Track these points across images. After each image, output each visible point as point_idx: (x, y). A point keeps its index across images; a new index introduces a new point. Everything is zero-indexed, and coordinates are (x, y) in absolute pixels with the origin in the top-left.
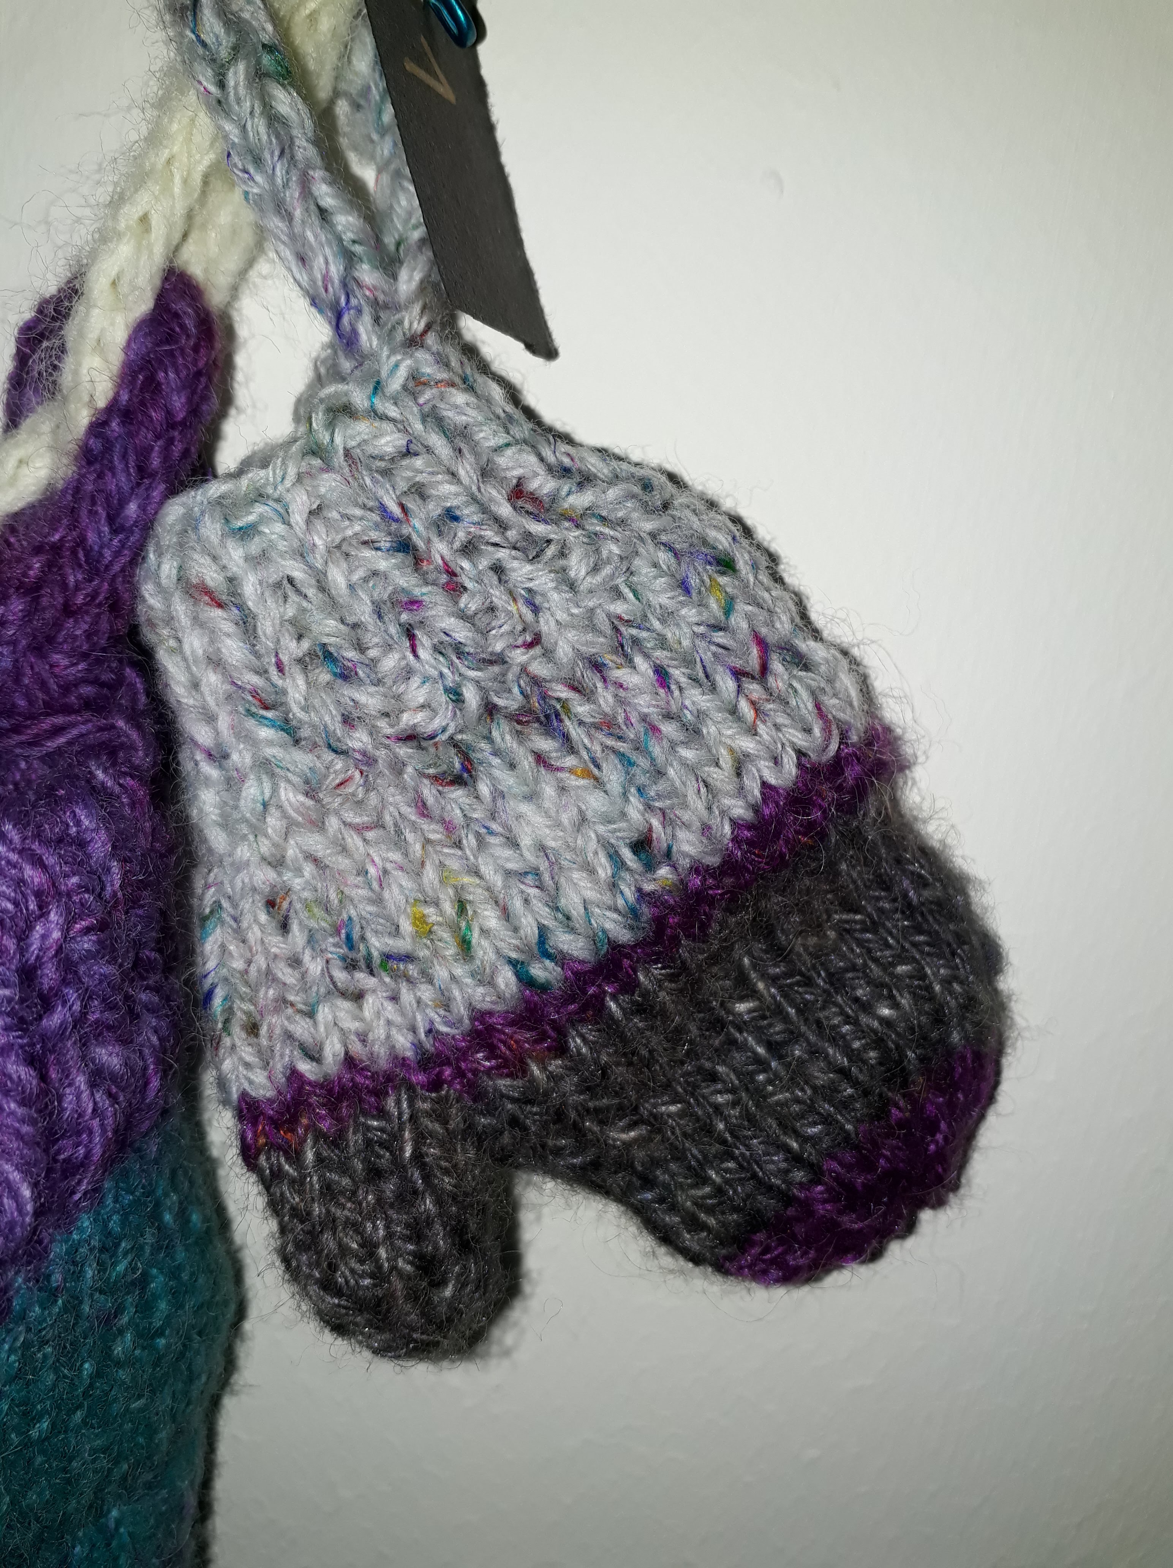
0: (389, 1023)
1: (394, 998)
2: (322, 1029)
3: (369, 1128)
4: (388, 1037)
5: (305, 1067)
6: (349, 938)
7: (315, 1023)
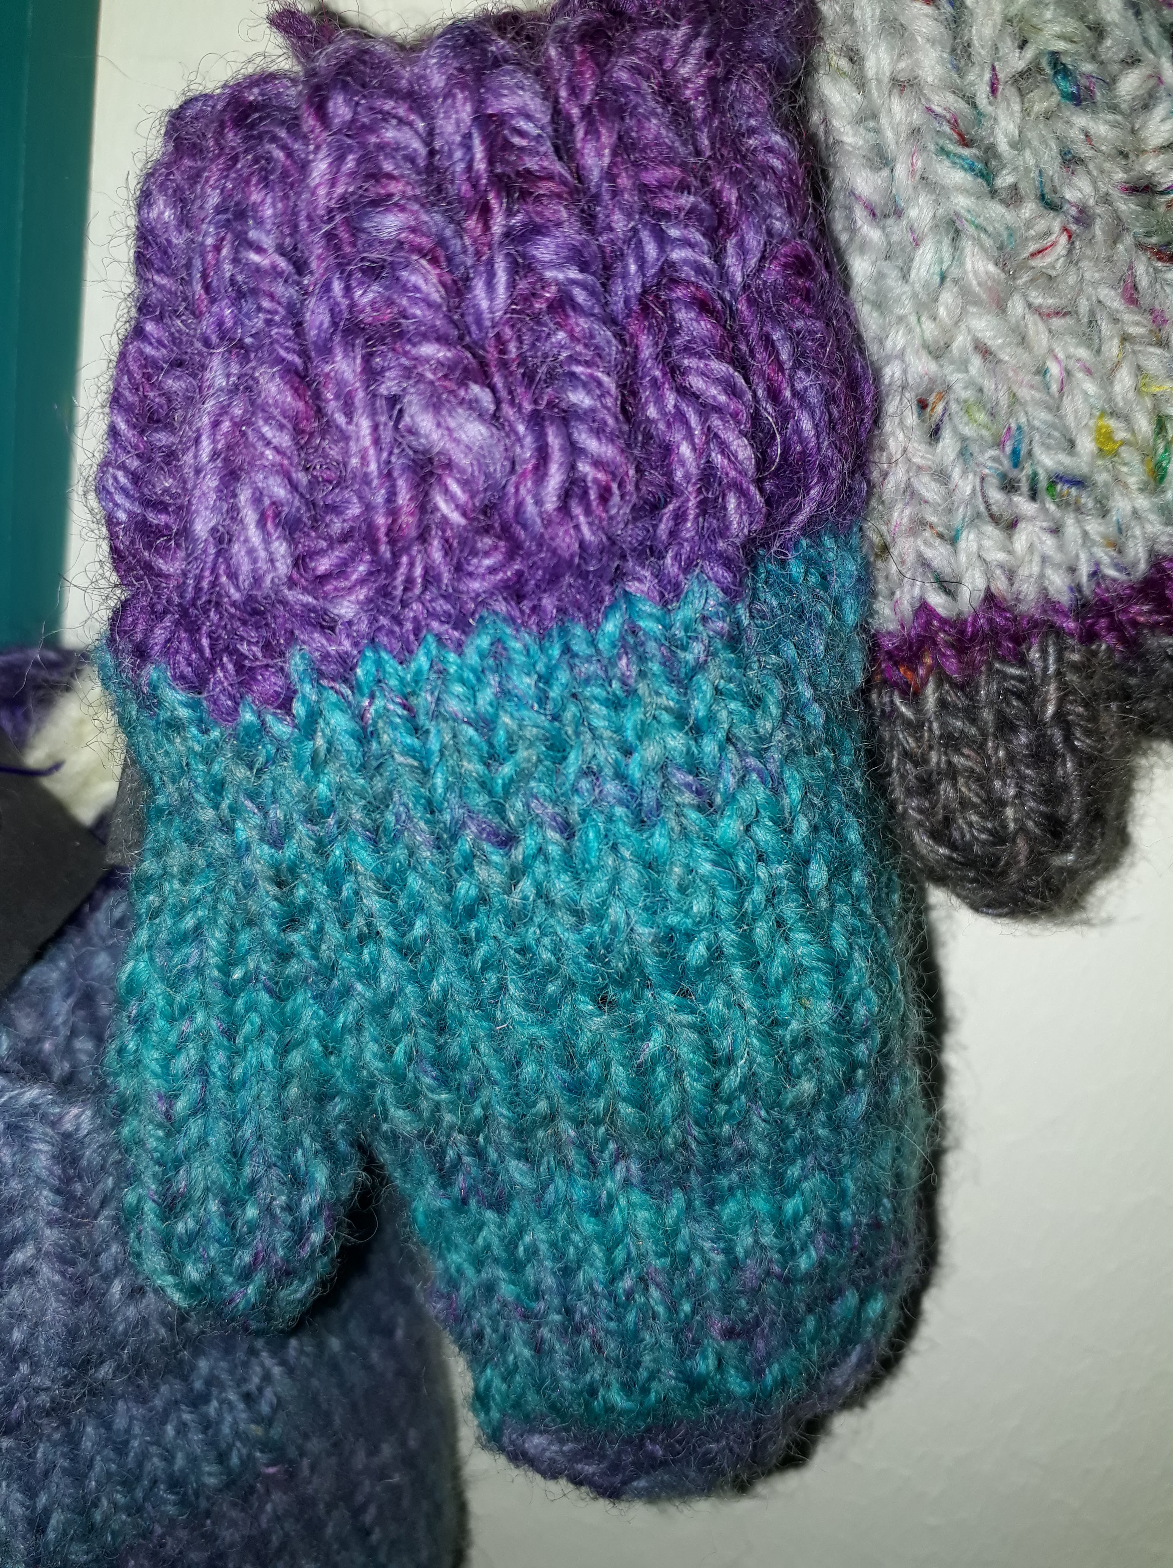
0: (1044, 559)
1: (1056, 531)
2: (963, 558)
3: (1005, 676)
4: (1042, 576)
5: (937, 600)
6: (1015, 453)
7: (956, 552)
